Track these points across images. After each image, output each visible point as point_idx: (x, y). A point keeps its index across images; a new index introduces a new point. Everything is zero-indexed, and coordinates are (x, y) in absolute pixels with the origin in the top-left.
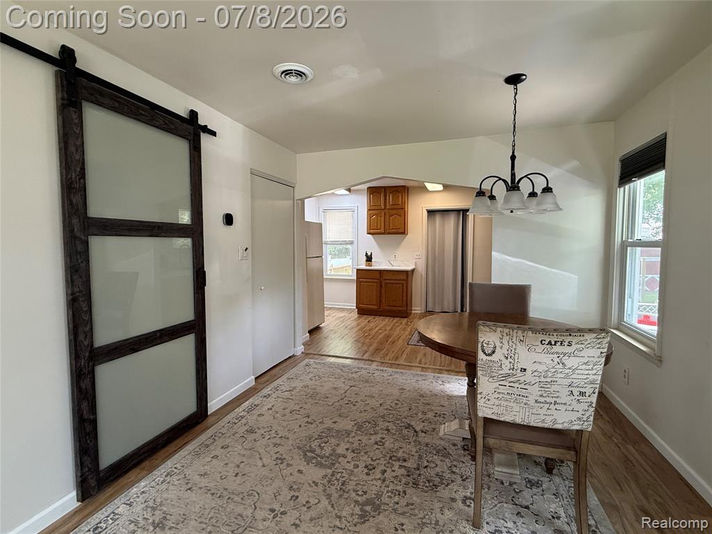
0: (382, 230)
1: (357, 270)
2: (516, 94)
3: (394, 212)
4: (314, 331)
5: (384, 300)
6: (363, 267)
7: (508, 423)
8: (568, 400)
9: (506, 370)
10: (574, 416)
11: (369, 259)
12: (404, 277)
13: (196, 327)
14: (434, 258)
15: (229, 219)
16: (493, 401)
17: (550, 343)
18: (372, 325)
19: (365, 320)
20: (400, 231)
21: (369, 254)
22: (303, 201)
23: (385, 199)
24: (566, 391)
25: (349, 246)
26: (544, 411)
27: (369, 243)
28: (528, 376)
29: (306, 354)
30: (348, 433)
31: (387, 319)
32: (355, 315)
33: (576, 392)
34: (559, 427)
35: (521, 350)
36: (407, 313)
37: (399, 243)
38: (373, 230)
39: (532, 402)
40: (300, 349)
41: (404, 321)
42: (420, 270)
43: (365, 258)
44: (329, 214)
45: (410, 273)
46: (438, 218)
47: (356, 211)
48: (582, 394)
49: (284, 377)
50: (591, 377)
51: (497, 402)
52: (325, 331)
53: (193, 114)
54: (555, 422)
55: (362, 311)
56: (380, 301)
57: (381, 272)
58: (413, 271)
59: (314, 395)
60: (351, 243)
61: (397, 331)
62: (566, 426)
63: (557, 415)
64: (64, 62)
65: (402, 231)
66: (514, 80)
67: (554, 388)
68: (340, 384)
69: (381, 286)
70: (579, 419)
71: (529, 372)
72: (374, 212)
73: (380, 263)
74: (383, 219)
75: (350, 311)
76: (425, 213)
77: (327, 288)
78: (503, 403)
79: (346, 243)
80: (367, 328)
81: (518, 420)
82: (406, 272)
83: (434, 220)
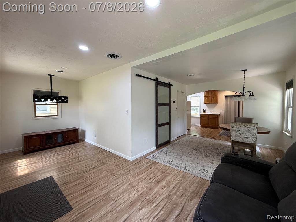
0: (209, 103)
1: (201, 114)
2: (244, 74)
3: (213, 97)
4: (189, 130)
5: (209, 123)
6: (203, 113)
7: (237, 141)
8: (250, 137)
9: (236, 131)
10: (252, 140)
11: (204, 111)
12: (216, 117)
13: (169, 124)
14: (227, 110)
15: (174, 102)
16: (234, 137)
17: (245, 125)
18: (205, 130)
19: (203, 129)
20: (215, 102)
21: (205, 109)
22: (187, 96)
23: (210, 93)
24: (249, 135)
25: (198, 107)
26: (245, 139)
27: (204, 106)
28: (241, 132)
29: (188, 134)
30: (202, 148)
31: (210, 129)
32: (200, 127)
33: (252, 135)
34: (249, 142)
35: (239, 127)
36: (217, 127)
37: (215, 106)
38: (206, 102)
39: (242, 137)
40: (186, 133)
41: (216, 130)
42: (222, 115)
43: (203, 111)
44: (191, 98)
45: (218, 116)
46: (229, 99)
47: (200, 97)
48: (253, 136)
49: (184, 138)
50: (255, 133)
51: (235, 137)
52: (191, 131)
53: (170, 82)
54: (248, 141)
55: (202, 126)
56: (208, 124)
57: (208, 115)
58: (219, 115)
59: (192, 141)
60: (199, 106)
61: (214, 132)
62: (250, 142)
63: (248, 140)
64: (156, 80)
65: (216, 102)
66: (244, 71)
67: (247, 134)
68: (198, 140)
69: (208, 119)
70: (253, 141)
71: (241, 131)
72: (207, 97)
73: (208, 112)
74: (209, 99)
75: (198, 126)
76: (224, 97)
77: (192, 119)
78: (236, 137)
79: (197, 106)
80: (204, 131)
81: (240, 141)
82: (217, 115)
83: (227, 99)
